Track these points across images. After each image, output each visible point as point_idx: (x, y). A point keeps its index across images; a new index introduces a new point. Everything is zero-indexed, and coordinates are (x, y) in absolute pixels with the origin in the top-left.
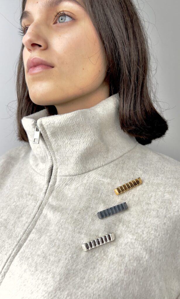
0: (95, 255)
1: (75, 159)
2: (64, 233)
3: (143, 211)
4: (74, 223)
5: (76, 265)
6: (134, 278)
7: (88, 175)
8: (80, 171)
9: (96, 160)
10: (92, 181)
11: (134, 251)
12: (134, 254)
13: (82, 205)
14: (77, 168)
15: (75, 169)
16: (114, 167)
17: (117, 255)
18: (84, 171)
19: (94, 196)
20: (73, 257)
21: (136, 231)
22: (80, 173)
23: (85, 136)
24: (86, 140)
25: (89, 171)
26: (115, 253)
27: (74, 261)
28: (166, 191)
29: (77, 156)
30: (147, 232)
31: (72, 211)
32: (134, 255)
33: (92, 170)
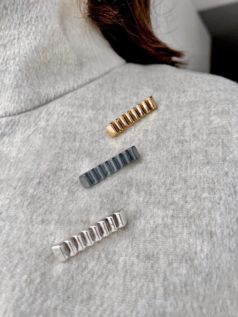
0: (86, 267)
1: (13, 76)
2: (7, 228)
3: (175, 157)
4: (29, 204)
5: (42, 298)
6: (187, 302)
7: (46, 109)
8: (29, 102)
9: (59, 79)
10: (58, 119)
11: (174, 241)
12: (175, 248)
13: (44, 167)
14: (22, 97)
15: (17, 98)
16: (96, 89)
17: (138, 257)
18: (37, 103)
19: (66, 147)
20: (34, 281)
21: (170, 200)
22: (29, 108)
25: (48, 101)
26: (134, 254)
27: (36, 291)
28: (212, 113)
29: (18, 68)
30: (195, 197)
31: (21, 181)
32: (178, 250)
33: (52, 98)
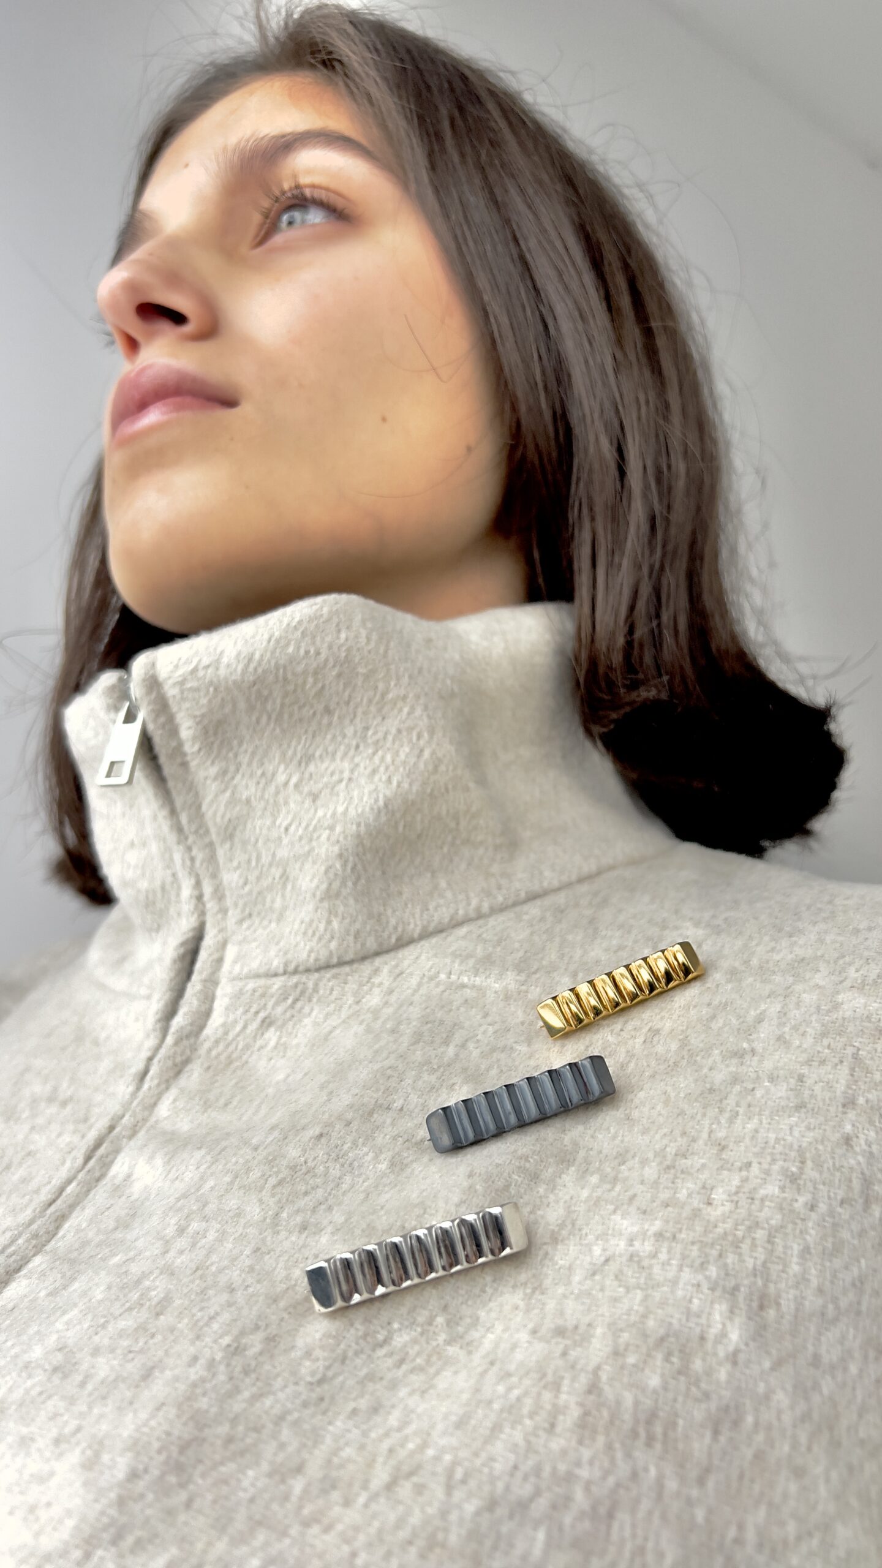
0: (386, 1341)
1: (323, 868)
2: (212, 1236)
3: (711, 1090)
4: (280, 1183)
5: (254, 1390)
6: (646, 1470)
7: (393, 963)
8: (351, 939)
9: (443, 884)
10: (417, 990)
11: (646, 1298)
12: (644, 1316)
13: (344, 1099)
14: (335, 924)
15: (322, 927)
16: (542, 919)
17: (534, 1332)
18: (371, 944)
19: (418, 1055)
20: (245, 1350)
21: (664, 1195)
22: (350, 956)
23: (380, 735)
24: (389, 758)
25: (403, 943)
26: (525, 1326)
27: (246, 1372)
28: (848, 983)
29: (336, 849)
30: (737, 1193)
31: (276, 1133)
32: (651, 1323)
33: (416, 935)
